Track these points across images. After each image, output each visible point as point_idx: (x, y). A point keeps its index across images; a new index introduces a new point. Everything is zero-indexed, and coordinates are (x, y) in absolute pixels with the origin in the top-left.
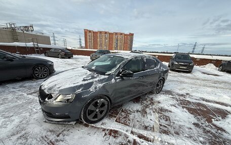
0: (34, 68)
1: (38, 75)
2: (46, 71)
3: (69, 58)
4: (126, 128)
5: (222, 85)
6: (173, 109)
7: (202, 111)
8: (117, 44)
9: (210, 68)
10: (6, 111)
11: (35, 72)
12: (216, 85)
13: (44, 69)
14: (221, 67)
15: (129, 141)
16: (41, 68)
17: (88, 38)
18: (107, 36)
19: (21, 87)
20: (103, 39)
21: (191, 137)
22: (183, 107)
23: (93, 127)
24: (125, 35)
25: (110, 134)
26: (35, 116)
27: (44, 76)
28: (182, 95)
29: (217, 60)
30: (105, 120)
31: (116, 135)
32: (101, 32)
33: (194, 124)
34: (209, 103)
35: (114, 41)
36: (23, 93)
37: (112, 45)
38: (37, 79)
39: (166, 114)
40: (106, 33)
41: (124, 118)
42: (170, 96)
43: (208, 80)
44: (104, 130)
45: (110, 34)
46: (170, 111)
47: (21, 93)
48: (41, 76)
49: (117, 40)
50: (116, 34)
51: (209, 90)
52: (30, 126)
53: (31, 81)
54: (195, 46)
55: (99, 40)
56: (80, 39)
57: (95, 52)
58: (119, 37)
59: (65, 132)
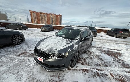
0: (12, 38)
1: (15, 43)
2: (20, 40)
3: (25, 30)
4: (89, 67)
5: (111, 42)
6: (101, 54)
7: (112, 54)
8: (52, 21)
9: (102, 34)
10: (10, 69)
11: (13, 40)
12: (109, 42)
13: (19, 38)
14: (107, 33)
15: (95, 73)
16: (17, 37)
17: (33, 16)
18: (46, 15)
19: (6, 51)
20: (43, 17)
21: (116, 66)
22: (104, 53)
23: (73, 69)
24: (57, 15)
25: (84, 71)
26: (35, 69)
27: (19, 43)
28: (100, 48)
29: (105, 30)
30: (77, 65)
31: (87, 71)
32: (41, 13)
33: (113, 60)
34: (112, 50)
35: (51, 19)
36: (13, 56)
37: (49, 21)
38: (15, 45)
39: (100, 57)
40: (45, 13)
41: (84, 62)
42: (96, 48)
43: (105, 40)
44: (80, 70)
45: (47, 14)
46: (101, 56)
47: (10, 56)
48: (17, 43)
49: (52, 19)
50: (51, 14)
51: (108, 44)
52: (36, 76)
53: (10, 47)
54: (92, 23)
55: (40, 18)
56: (28, 17)
57: (43, 26)
58: (53, 16)
59: (61, 75)
